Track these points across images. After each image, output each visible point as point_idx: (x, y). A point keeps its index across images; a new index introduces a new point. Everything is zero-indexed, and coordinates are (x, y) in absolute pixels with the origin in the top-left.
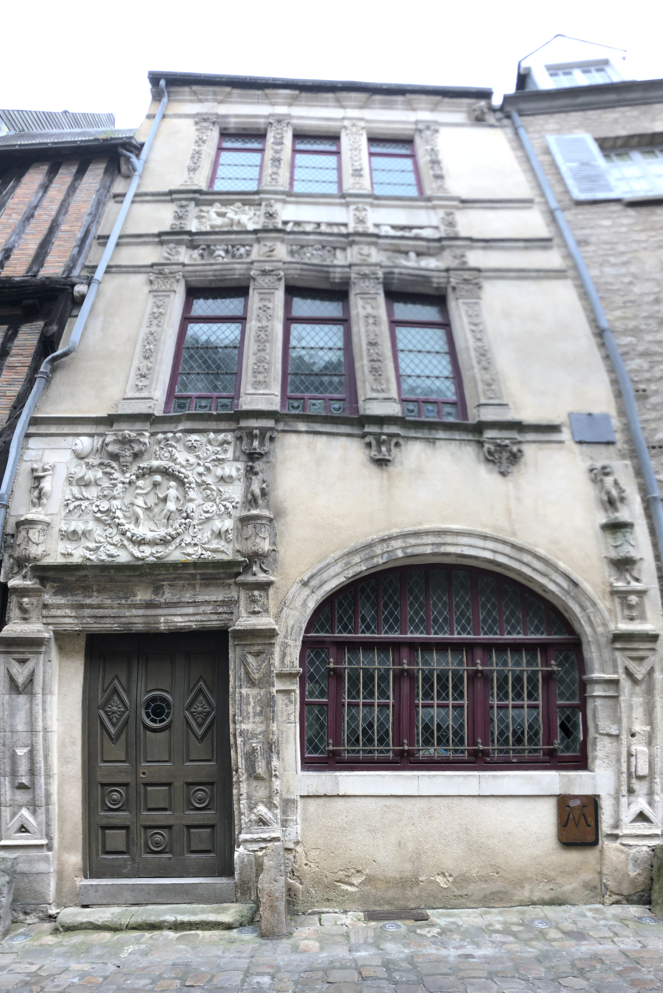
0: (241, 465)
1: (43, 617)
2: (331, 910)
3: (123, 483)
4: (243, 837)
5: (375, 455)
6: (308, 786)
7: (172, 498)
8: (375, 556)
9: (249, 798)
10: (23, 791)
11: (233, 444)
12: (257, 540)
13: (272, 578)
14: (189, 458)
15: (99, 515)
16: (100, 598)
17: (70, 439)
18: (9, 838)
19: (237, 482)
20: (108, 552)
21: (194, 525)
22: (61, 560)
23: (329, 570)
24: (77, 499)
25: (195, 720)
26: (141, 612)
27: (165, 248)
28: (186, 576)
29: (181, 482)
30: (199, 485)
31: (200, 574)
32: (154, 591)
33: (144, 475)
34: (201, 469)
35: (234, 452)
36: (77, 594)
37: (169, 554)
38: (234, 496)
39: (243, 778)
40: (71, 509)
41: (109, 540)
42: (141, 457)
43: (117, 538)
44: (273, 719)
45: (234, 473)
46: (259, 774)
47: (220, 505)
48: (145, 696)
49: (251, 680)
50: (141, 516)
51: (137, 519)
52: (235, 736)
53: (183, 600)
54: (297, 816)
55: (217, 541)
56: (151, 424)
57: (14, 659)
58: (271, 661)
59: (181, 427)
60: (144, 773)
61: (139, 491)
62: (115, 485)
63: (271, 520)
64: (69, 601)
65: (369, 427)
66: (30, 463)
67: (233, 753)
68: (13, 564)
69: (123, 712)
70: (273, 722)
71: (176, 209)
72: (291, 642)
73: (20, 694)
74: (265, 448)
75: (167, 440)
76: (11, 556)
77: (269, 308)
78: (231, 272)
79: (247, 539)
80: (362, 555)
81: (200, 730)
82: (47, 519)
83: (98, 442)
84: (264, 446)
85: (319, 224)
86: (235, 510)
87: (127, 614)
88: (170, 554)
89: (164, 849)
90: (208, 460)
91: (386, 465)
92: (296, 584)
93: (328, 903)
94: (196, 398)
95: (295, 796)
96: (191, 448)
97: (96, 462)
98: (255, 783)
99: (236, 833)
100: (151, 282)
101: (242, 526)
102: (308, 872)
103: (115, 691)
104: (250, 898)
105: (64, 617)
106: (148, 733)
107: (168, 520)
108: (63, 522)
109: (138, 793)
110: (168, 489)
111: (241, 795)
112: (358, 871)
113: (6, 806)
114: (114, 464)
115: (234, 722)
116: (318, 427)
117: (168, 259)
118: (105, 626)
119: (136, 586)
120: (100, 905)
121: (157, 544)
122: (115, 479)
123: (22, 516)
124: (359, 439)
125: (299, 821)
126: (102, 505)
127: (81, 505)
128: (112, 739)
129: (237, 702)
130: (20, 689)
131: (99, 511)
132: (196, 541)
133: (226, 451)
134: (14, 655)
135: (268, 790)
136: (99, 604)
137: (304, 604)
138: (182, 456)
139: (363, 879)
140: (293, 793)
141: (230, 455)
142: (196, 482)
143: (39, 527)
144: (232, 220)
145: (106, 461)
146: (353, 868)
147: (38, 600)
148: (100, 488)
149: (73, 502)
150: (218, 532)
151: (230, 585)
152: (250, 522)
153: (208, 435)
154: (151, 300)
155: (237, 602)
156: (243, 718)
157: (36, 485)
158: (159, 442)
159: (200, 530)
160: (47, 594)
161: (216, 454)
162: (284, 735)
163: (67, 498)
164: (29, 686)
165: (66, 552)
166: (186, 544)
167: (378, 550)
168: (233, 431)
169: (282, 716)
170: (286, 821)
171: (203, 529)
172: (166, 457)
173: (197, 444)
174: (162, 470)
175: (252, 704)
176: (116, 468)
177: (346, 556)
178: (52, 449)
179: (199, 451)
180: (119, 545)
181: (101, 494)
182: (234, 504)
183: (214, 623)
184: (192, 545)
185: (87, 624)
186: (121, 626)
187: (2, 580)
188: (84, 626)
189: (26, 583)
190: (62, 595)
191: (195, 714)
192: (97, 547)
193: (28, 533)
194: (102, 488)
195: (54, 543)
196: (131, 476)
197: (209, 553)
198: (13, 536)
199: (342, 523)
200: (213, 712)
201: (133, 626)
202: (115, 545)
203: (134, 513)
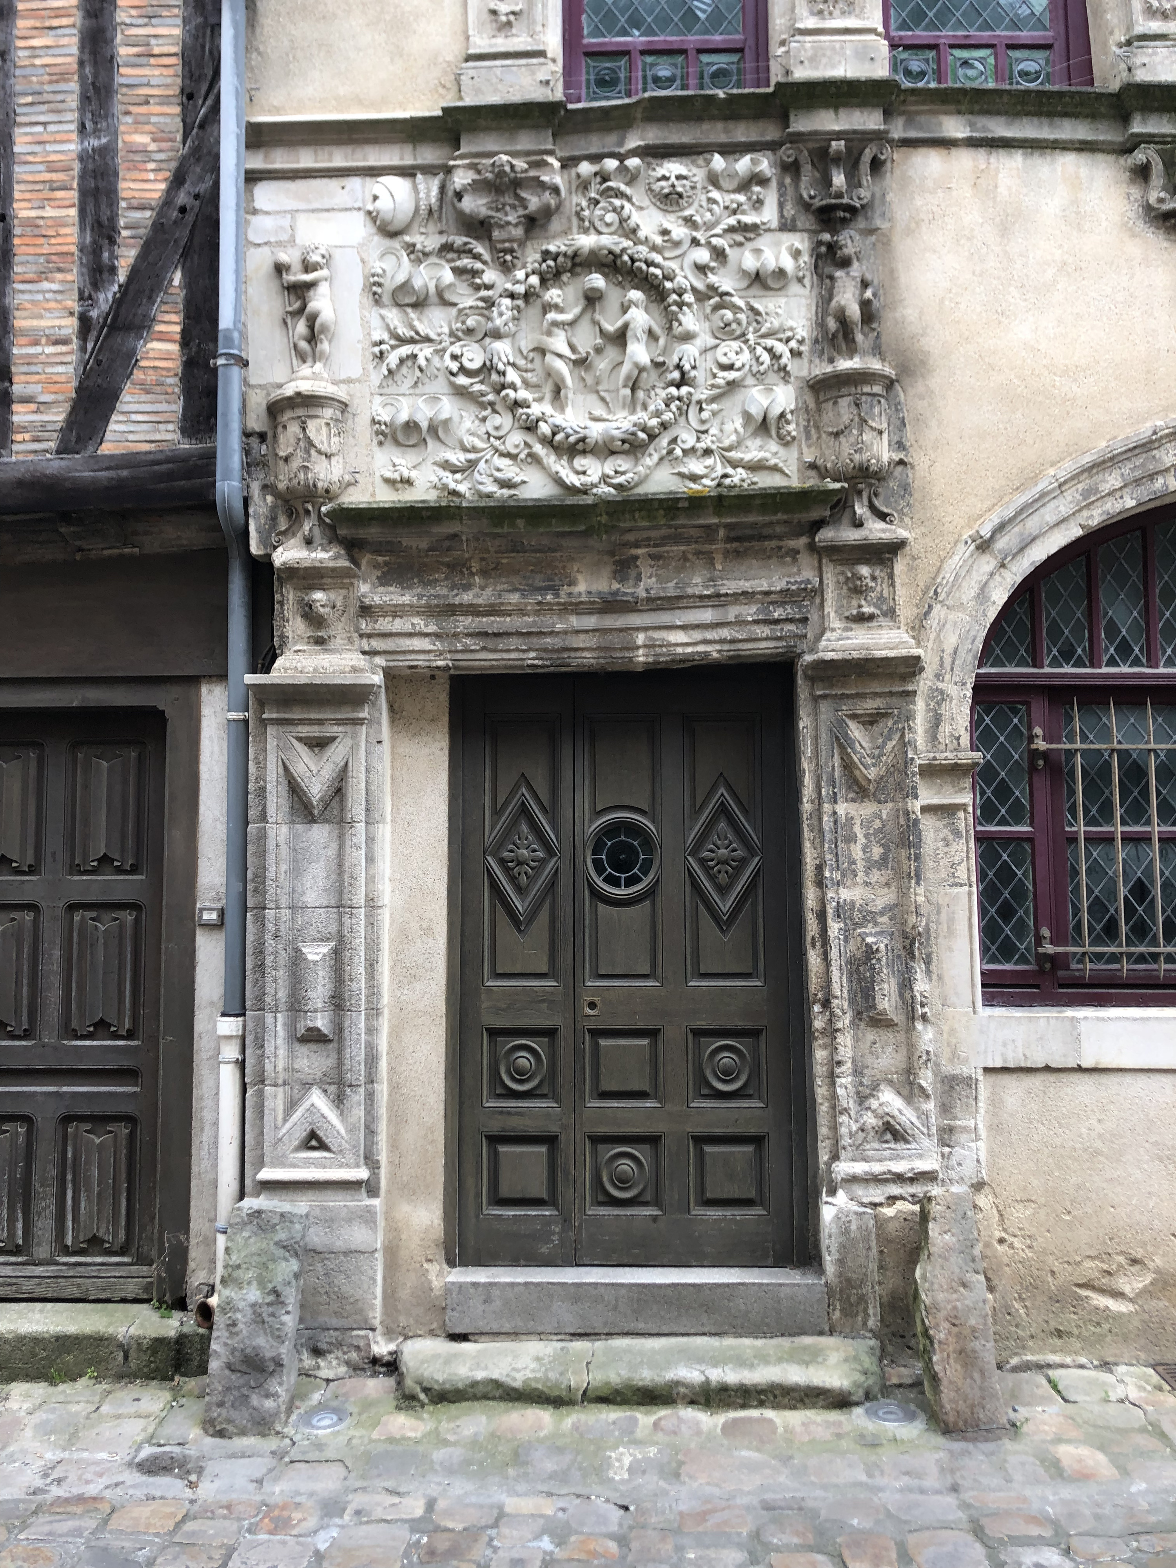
0: (800, 241)
1: (361, 636)
2: (1068, 1360)
3: (512, 296)
4: (844, 1168)
5: (1161, 201)
6: (1005, 1045)
7: (640, 333)
8: (1157, 473)
9: (857, 1072)
10: (314, 1046)
11: (774, 184)
12: (865, 437)
13: (902, 533)
14: (667, 225)
15: (462, 380)
16: (489, 591)
17: (355, 183)
18: (280, 1162)
19: (795, 288)
20: (498, 474)
21: (699, 402)
22: (386, 497)
23: (1042, 510)
24: (403, 341)
25: (712, 878)
26: (591, 622)
28: (692, 532)
29: (655, 291)
30: (701, 297)
31: (727, 526)
32: (615, 572)
33: (558, 274)
34: (703, 255)
35: (781, 206)
36: (436, 580)
38: (790, 323)
39: (845, 1021)
40: (393, 366)
41: (497, 443)
42: (544, 227)
43: (515, 439)
44: (918, 876)
45: (788, 264)
46: (884, 1013)
47: (759, 350)
48: (591, 821)
49: (856, 782)
50: (569, 381)
51: (557, 391)
52: (822, 916)
53: (690, 591)
54: (979, 1119)
55: (758, 442)
56: (554, 135)
57: (299, 739)
58: (907, 736)
59: (633, 142)
60: (592, 1005)
61: (552, 316)
62: (490, 303)
63: (890, 384)
64: (420, 596)
65: (1144, 121)
66: (266, 250)
67: (813, 958)
68: (273, 509)
69: (543, 862)
70: (918, 883)
72: (952, 690)
73: (315, 822)
74: (863, 192)
75: (605, 179)
76: (266, 488)
79: (837, 435)
80: (1126, 469)
81: (723, 901)
82: (341, 393)
83: (429, 191)
84: (860, 185)
86: (797, 361)
87: (559, 627)
88: (647, 476)
89: (640, 1194)
90: (718, 230)
92: (961, 547)
93: (1058, 1342)
94: (643, 53)
95: (971, 1068)
96: (670, 199)
97: (431, 242)
98: (871, 1035)
99: (825, 1158)
101: (818, 403)
102: (1005, 1260)
103: (524, 811)
104: (865, 1324)
105: (410, 635)
106: (601, 907)
107: (633, 389)
108: (378, 400)
109: (577, 1052)
110: (625, 310)
111: (839, 1063)
112: (1134, 1261)
113: (275, 1085)
114: (479, 249)
115: (820, 883)
116: (1000, 128)
118: (505, 656)
119: (571, 559)
120: (496, 1335)
121: (613, 453)
122: (488, 287)
123: (280, 386)
124: (1111, 158)
125: (982, 1131)
126: (467, 355)
127: (415, 356)
128: (516, 923)
129: (828, 837)
130: (316, 812)
131: (463, 370)
132: (707, 442)
133: (758, 204)
134: (300, 728)
135: (903, 1052)
136: (490, 605)
137: (982, 596)
138: (648, 220)
139: (1148, 1281)
140: (967, 1060)
141: (769, 214)
142: (694, 289)
143: (328, 413)
145: (460, 240)
146: (1122, 1253)
147: (345, 597)
148: (454, 311)
149: (393, 347)
150: (760, 419)
151: (798, 552)
152: (844, 391)
153: (708, 162)
155: (818, 592)
156: (843, 875)
157: (297, 305)
158: (584, 185)
159: (714, 414)
160: (365, 581)
161: (735, 212)
162: (944, 916)
163: (376, 337)
164: (335, 804)
165: (396, 477)
166: (684, 451)
168: (772, 146)
169: (936, 870)
170: (951, 1130)
171: (724, 413)
172: (608, 225)
173: (684, 186)
174: (604, 261)
175: (861, 840)
176: (487, 257)
177: (1086, 475)
178: (313, 211)
179: (690, 205)
180: (522, 456)
181: (459, 325)
182: (793, 344)
183: (763, 645)
184: (699, 453)
185: (462, 651)
186: (545, 656)
187: (255, 549)
188: (459, 656)
189: (313, 555)
190: (400, 584)
191: (711, 864)
192: (469, 461)
193: (304, 429)
194: (460, 311)
195: (365, 452)
196: (527, 276)
197: (741, 473)
198: (262, 437)
199: (1074, 388)
200: (757, 859)
201: (573, 654)
202: (513, 457)
203: (549, 373)
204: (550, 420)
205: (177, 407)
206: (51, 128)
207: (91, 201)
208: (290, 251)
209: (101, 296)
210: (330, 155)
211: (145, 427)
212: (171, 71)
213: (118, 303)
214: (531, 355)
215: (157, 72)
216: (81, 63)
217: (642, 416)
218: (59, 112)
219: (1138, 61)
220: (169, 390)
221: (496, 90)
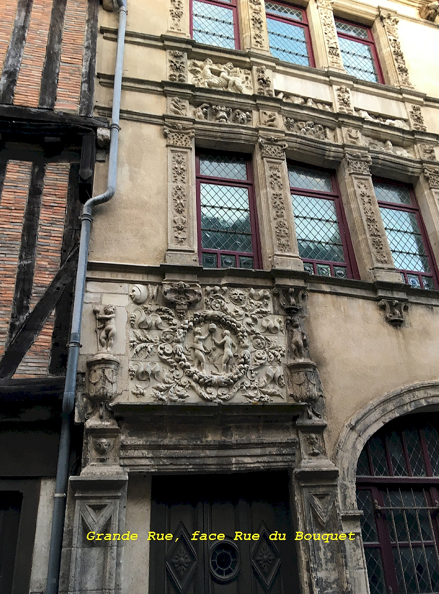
0: (281, 318)
1: (120, 458)
3: (183, 328)
5: (390, 317)
7: (228, 345)
8: (405, 404)
11: (271, 299)
12: (310, 386)
13: (325, 422)
14: (237, 309)
15: (164, 357)
16: (173, 439)
17: (126, 285)
19: (280, 333)
20: (178, 393)
21: (251, 370)
22: (133, 400)
23: (370, 416)
24: (142, 341)
25: (262, 569)
26: (214, 453)
27: (169, 99)
28: (251, 418)
29: (234, 331)
30: (249, 334)
31: (263, 416)
32: (223, 433)
33: (199, 322)
34: (250, 320)
35: (274, 307)
36: (152, 435)
37: (232, 397)
38: (280, 345)
40: (138, 350)
41: (177, 381)
42: (194, 306)
43: (184, 380)
44: (346, 565)
45: (278, 325)
47: (270, 354)
49: (319, 523)
50: (204, 360)
51: (199, 363)
55: (272, 386)
56: (199, 277)
57: (90, 506)
58: (336, 504)
59: (224, 282)
61: (198, 336)
62: (175, 330)
63: (314, 367)
65: (382, 292)
66: (90, 305)
68: (86, 403)
70: (346, 569)
71: (171, 58)
72: (349, 484)
73: (94, 546)
74: (300, 305)
75: (215, 293)
76: (84, 395)
77: (279, 177)
78: (238, 136)
79: (300, 385)
80: (395, 402)
81: (267, 580)
82: (117, 359)
83: (153, 290)
84: (299, 302)
85: (306, 99)
86: (283, 358)
87: (202, 455)
90: (254, 312)
91: (400, 326)
92: (345, 428)
94: (221, 254)
96: (238, 301)
97: (153, 308)
100: (166, 136)
101: (291, 373)
105: (141, 458)
107: (227, 364)
108: (131, 362)
110: (223, 336)
114: (171, 311)
115: (309, 570)
116: (339, 290)
117: (176, 112)
118: (179, 467)
119: (206, 427)
121: (221, 387)
122: (174, 325)
123: (93, 355)
124: (373, 302)
126: (166, 348)
127: (146, 347)
129: (311, 548)
131: (165, 353)
132: (254, 385)
133: (266, 305)
134: (91, 501)
136: (175, 445)
137: (354, 447)
138: (231, 307)
141: (270, 309)
142: (247, 332)
143: (113, 366)
144: (228, 81)
145: (164, 308)
147: (115, 441)
148: (162, 332)
149: (138, 344)
150: (272, 377)
151: (289, 428)
152: (301, 370)
153: (249, 290)
154: (171, 155)
155: (298, 444)
156: (318, 566)
157: (102, 326)
158: (208, 294)
159: (256, 375)
160: (123, 435)
161: (259, 307)
162: (357, 583)
163: (132, 339)
165: (138, 392)
166: (246, 387)
167: (407, 398)
168: (270, 288)
169: (352, 562)
171: (259, 374)
172: (217, 307)
173: (242, 297)
174: (215, 319)
175: (323, 550)
176: (173, 315)
177: (382, 404)
178: (110, 293)
179: (244, 303)
180: (187, 386)
181: (163, 337)
182: (281, 352)
183: (280, 464)
184: (252, 389)
185: (163, 465)
186: (196, 467)
187: (76, 420)
188: (160, 467)
189: (103, 423)
190: (137, 435)
191: (261, 562)
192: (167, 387)
193: (104, 372)
194: (164, 332)
195: (125, 382)
196: (189, 322)
197: (266, 397)
198: (83, 374)
199: (374, 374)
200: (279, 560)
201: (207, 467)
202: (183, 386)
203: (196, 356)
204: (198, 373)
205: (49, 361)
206: (7, 256)
207: (22, 283)
208: (99, 306)
209: (21, 317)
210: (117, 275)
211: (34, 368)
212: (58, 242)
213: (28, 320)
214: (190, 349)
215: (53, 242)
216: (23, 235)
217: (230, 374)
218: (12, 251)
219: (377, 275)
220: (46, 354)
221: (178, 261)
